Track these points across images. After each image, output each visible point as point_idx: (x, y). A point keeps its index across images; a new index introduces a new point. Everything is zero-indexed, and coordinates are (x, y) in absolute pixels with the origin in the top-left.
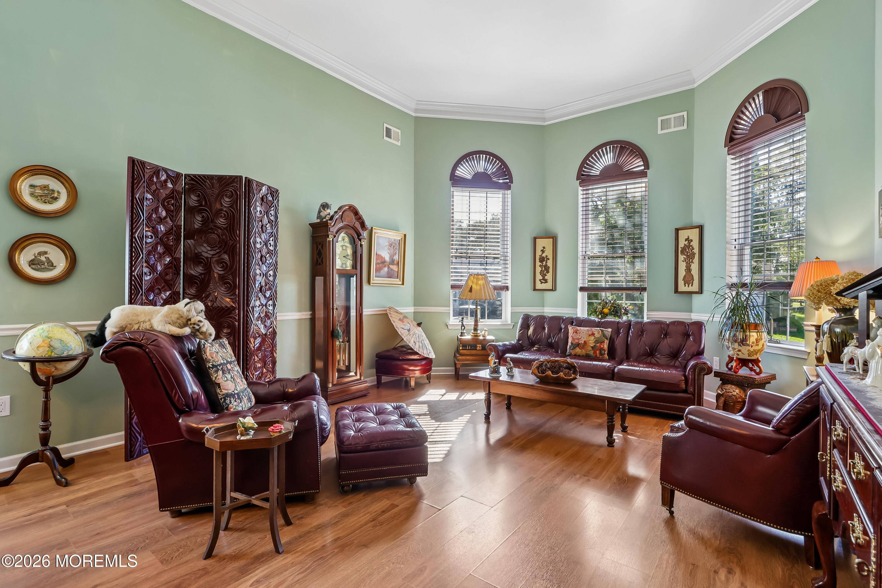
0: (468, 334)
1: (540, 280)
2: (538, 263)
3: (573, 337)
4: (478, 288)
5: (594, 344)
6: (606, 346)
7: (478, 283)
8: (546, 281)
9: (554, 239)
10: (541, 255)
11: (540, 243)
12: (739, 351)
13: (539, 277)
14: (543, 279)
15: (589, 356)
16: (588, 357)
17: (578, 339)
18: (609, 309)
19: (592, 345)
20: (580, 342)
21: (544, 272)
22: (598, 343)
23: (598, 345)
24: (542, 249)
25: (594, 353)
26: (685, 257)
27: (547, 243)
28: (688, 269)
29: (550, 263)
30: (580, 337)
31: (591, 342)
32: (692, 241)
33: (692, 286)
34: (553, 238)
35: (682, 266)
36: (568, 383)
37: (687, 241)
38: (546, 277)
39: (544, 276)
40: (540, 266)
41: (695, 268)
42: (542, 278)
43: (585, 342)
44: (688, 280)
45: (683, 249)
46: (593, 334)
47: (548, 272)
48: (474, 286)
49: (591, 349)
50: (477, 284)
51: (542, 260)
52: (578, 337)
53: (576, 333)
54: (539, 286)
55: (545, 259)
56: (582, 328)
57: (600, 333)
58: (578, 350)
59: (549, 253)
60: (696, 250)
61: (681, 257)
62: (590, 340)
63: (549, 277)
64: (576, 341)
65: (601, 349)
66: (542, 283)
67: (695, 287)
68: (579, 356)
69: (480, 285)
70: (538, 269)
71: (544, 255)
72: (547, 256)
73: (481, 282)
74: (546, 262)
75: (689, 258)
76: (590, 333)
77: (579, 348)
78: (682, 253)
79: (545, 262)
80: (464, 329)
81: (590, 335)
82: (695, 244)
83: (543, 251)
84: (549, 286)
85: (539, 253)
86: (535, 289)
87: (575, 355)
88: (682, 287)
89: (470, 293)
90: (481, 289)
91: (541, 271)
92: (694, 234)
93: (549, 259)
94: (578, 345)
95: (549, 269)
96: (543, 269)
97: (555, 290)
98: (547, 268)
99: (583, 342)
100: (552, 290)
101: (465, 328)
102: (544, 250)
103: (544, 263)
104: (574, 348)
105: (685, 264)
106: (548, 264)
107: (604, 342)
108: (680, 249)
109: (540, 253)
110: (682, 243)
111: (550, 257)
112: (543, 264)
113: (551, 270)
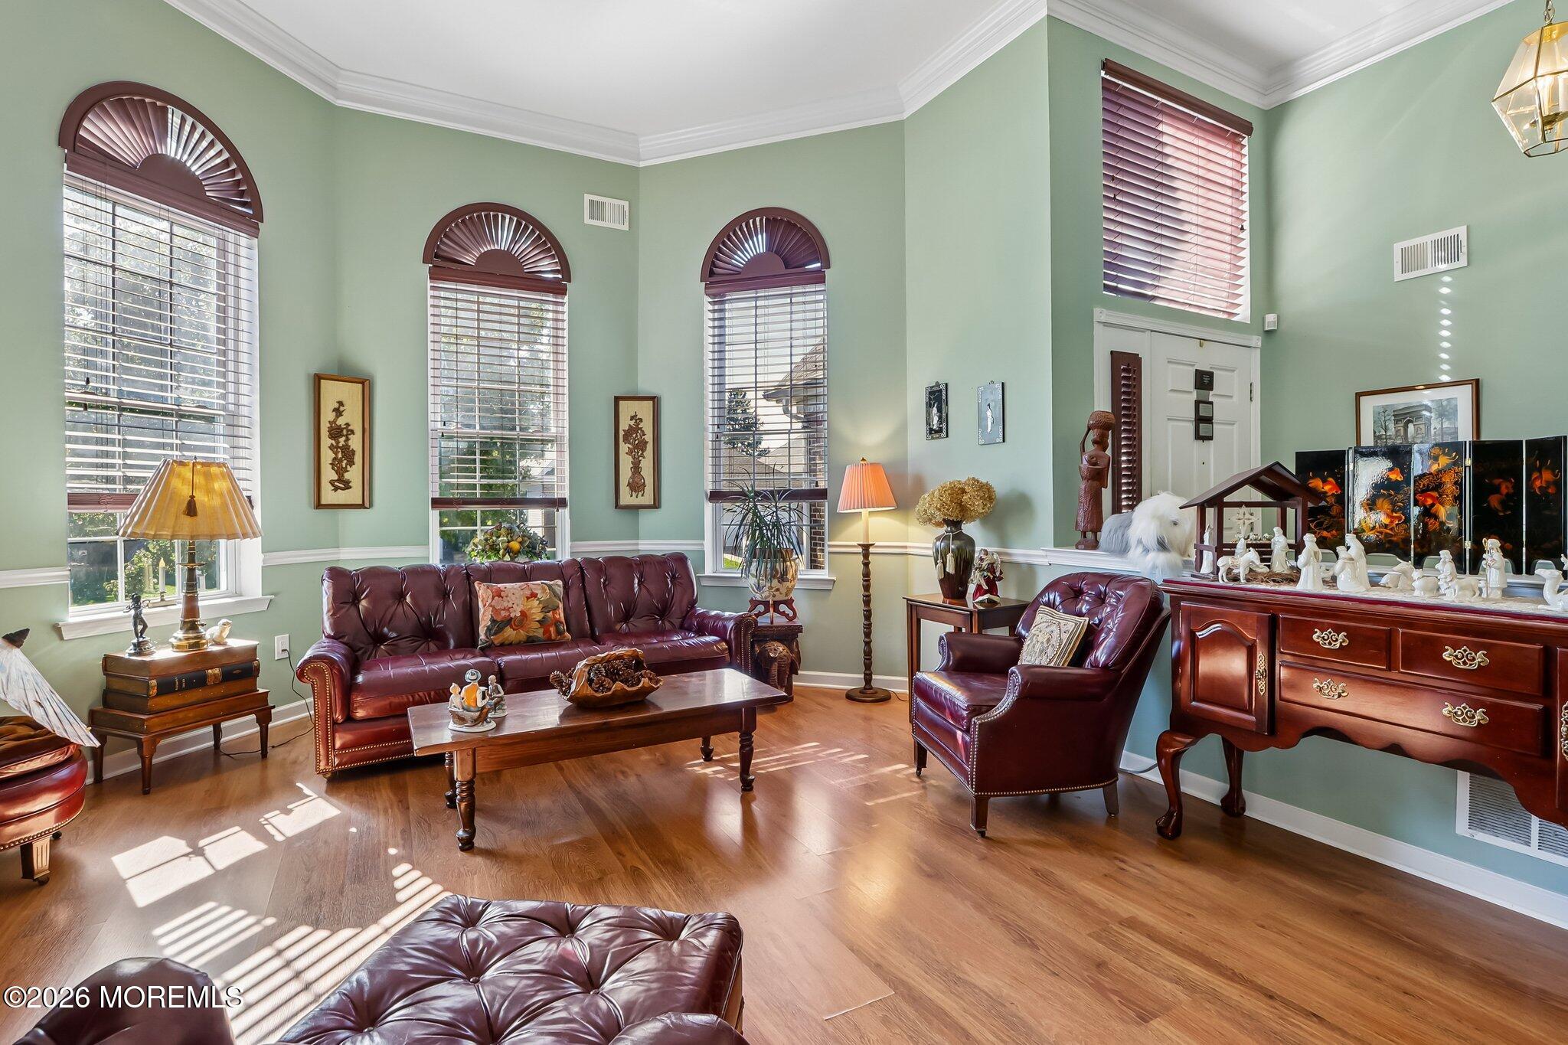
0: (164, 643)
1: (332, 483)
2: (326, 441)
3: (493, 607)
4: (216, 502)
5: (542, 615)
6: (561, 615)
7: (213, 489)
8: (347, 485)
9: (366, 383)
10: (334, 421)
11: (332, 392)
12: (778, 590)
13: (329, 474)
14: (339, 480)
15: (533, 641)
16: (531, 644)
17: (508, 609)
18: (520, 543)
19: (539, 617)
20: (512, 615)
21: (341, 461)
22: (549, 612)
23: (550, 614)
24: (337, 405)
25: (544, 633)
26: (630, 446)
27: (349, 393)
28: (636, 468)
29: (355, 443)
30: (510, 605)
31: (536, 612)
32: (641, 420)
33: (643, 495)
34: (363, 383)
35: (626, 462)
36: (639, 700)
37: (634, 421)
38: (347, 476)
39: (340, 471)
40: (331, 447)
41: (647, 465)
42: (336, 477)
43: (523, 613)
44: (636, 487)
45: (628, 434)
46: (534, 595)
47: (351, 463)
48: (200, 498)
49: (537, 625)
50: (209, 491)
51: (336, 432)
52: (505, 604)
53: (500, 596)
54: (329, 496)
55: (345, 432)
56: (508, 585)
57: (548, 591)
58: (509, 633)
59: (352, 417)
60: (649, 437)
61: (624, 447)
62: (531, 608)
63: (354, 474)
64: (503, 614)
65: (557, 623)
66: (336, 489)
67: (647, 498)
68: (511, 644)
69: (222, 495)
70: (327, 456)
71: (341, 421)
72: (348, 425)
73: (220, 485)
74: (347, 439)
75: (638, 449)
76: (528, 593)
77: (511, 627)
78: (626, 440)
79: (344, 438)
80: (142, 632)
81: (528, 598)
82: (647, 426)
83: (338, 412)
84: (353, 495)
85: (327, 416)
86: (319, 505)
87: (502, 645)
88: (626, 498)
89: (187, 520)
90: (224, 505)
91: (335, 459)
92: (644, 410)
93: (353, 432)
94: (508, 622)
95: (354, 454)
96: (340, 455)
97: (371, 505)
98: (349, 455)
99: (518, 614)
100: (362, 506)
101: (145, 627)
102: (342, 409)
103: (342, 440)
104: (500, 630)
105: (630, 459)
106: (350, 443)
107: (558, 607)
108: (622, 433)
109: (332, 416)
110: (625, 424)
111: (357, 427)
112: (338, 442)
113: (358, 458)
